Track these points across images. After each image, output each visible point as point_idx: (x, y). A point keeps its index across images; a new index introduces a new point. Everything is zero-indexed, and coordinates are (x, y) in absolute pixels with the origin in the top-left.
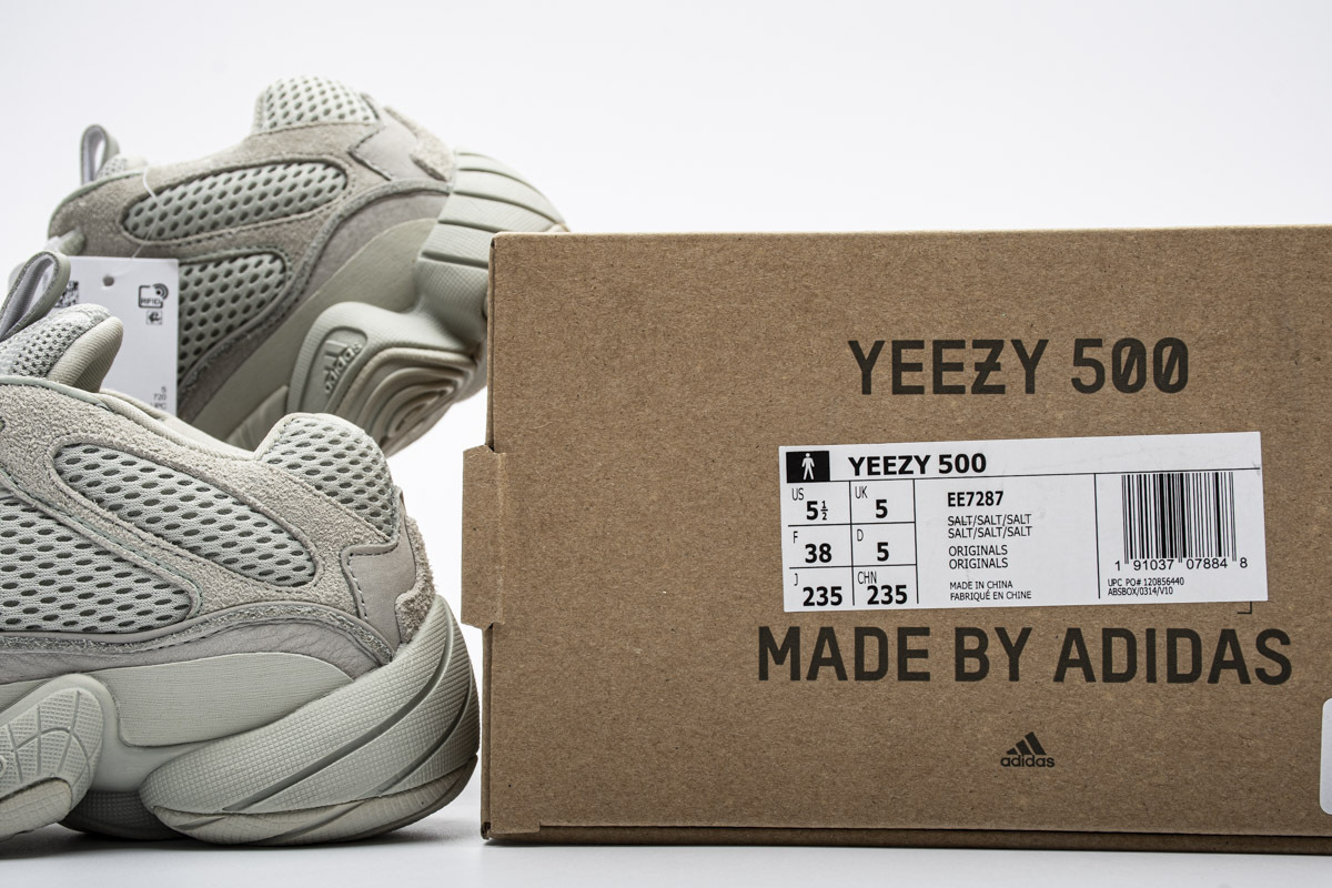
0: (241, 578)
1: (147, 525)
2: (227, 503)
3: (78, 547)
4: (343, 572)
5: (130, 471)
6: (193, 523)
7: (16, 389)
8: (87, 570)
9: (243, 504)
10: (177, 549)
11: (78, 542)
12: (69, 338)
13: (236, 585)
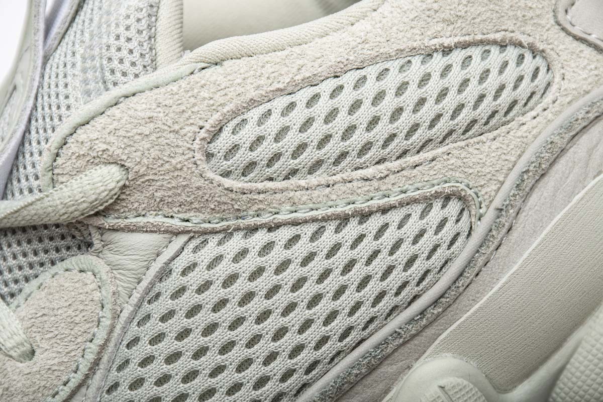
0: (491, 135)
1: (362, 160)
2: (417, 69)
3: (313, 238)
4: (576, 38)
5: (298, 116)
6: (406, 120)
7: (101, 120)
8: (343, 256)
9: (430, 55)
10: (410, 159)
11: (309, 234)
12: (149, 27)
13: (493, 147)
